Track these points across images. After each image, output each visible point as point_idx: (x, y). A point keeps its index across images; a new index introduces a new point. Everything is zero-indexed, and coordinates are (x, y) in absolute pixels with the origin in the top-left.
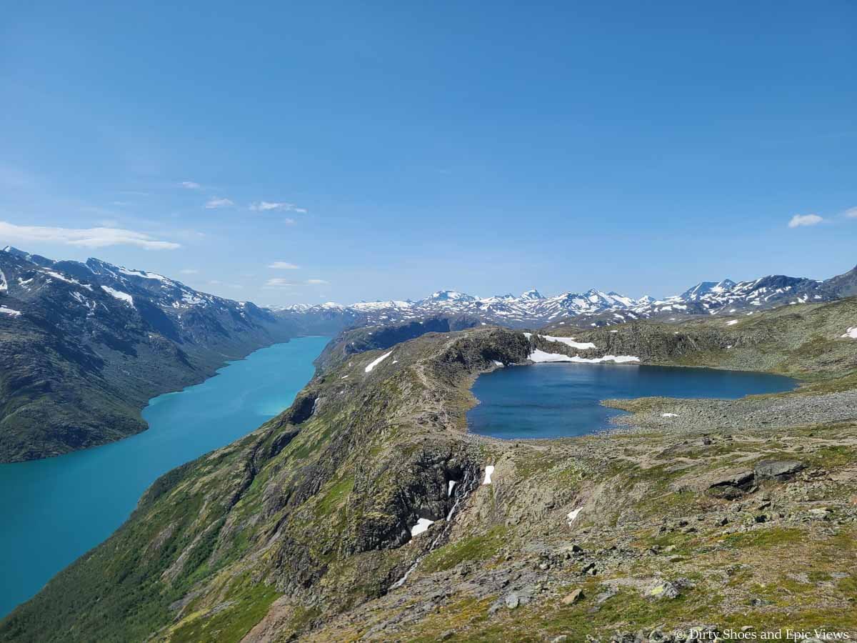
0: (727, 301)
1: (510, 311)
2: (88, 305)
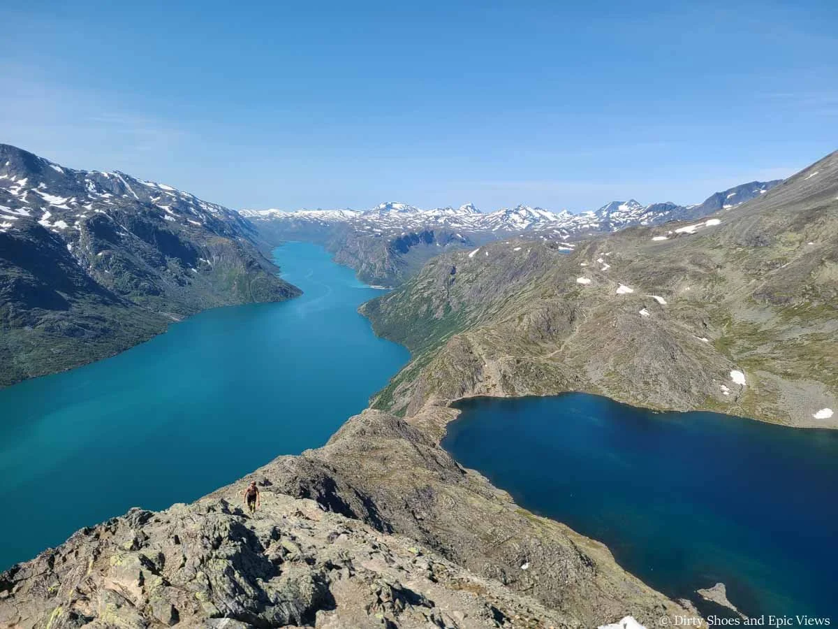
0: (626, 222)
1: (462, 224)
2: (200, 217)
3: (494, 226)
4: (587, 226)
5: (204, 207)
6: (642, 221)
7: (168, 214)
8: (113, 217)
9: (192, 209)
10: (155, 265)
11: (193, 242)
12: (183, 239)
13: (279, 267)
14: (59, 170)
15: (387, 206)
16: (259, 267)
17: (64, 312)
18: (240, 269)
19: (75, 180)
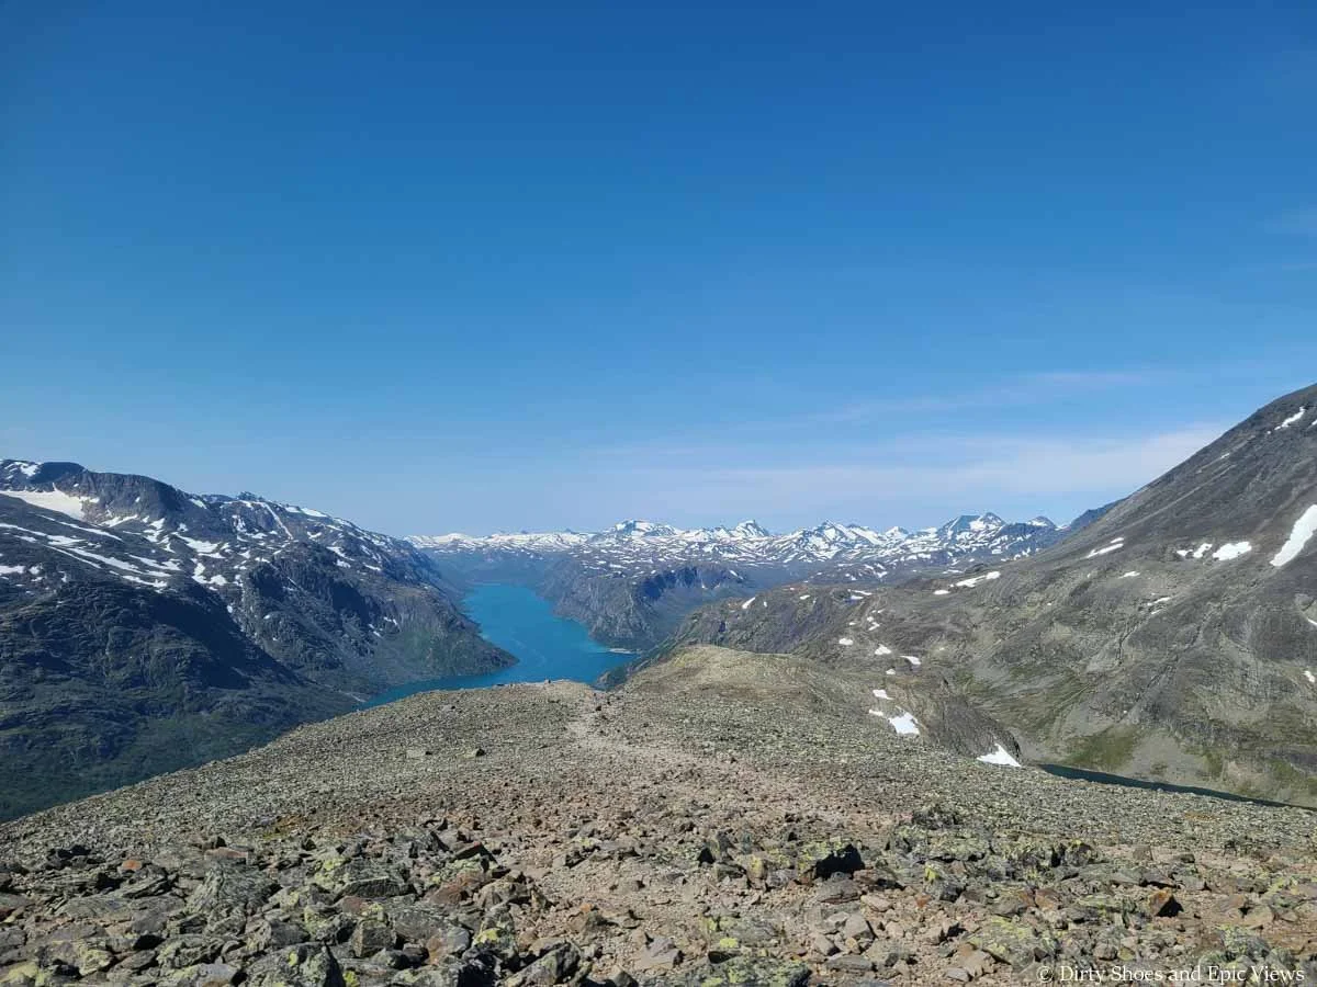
1: (738, 553)
3: (787, 555)
4: (915, 557)
5: (376, 542)
6: (993, 548)
7: (341, 559)
8: (279, 567)
9: (364, 548)
10: (330, 629)
11: (374, 595)
12: (363, 592)
13: (478, 625)
14: (200, 504)
15: (627, 526)
16: (462, 626)
17: (241, 692)
18: (438, 630)
19: (220, 518)
